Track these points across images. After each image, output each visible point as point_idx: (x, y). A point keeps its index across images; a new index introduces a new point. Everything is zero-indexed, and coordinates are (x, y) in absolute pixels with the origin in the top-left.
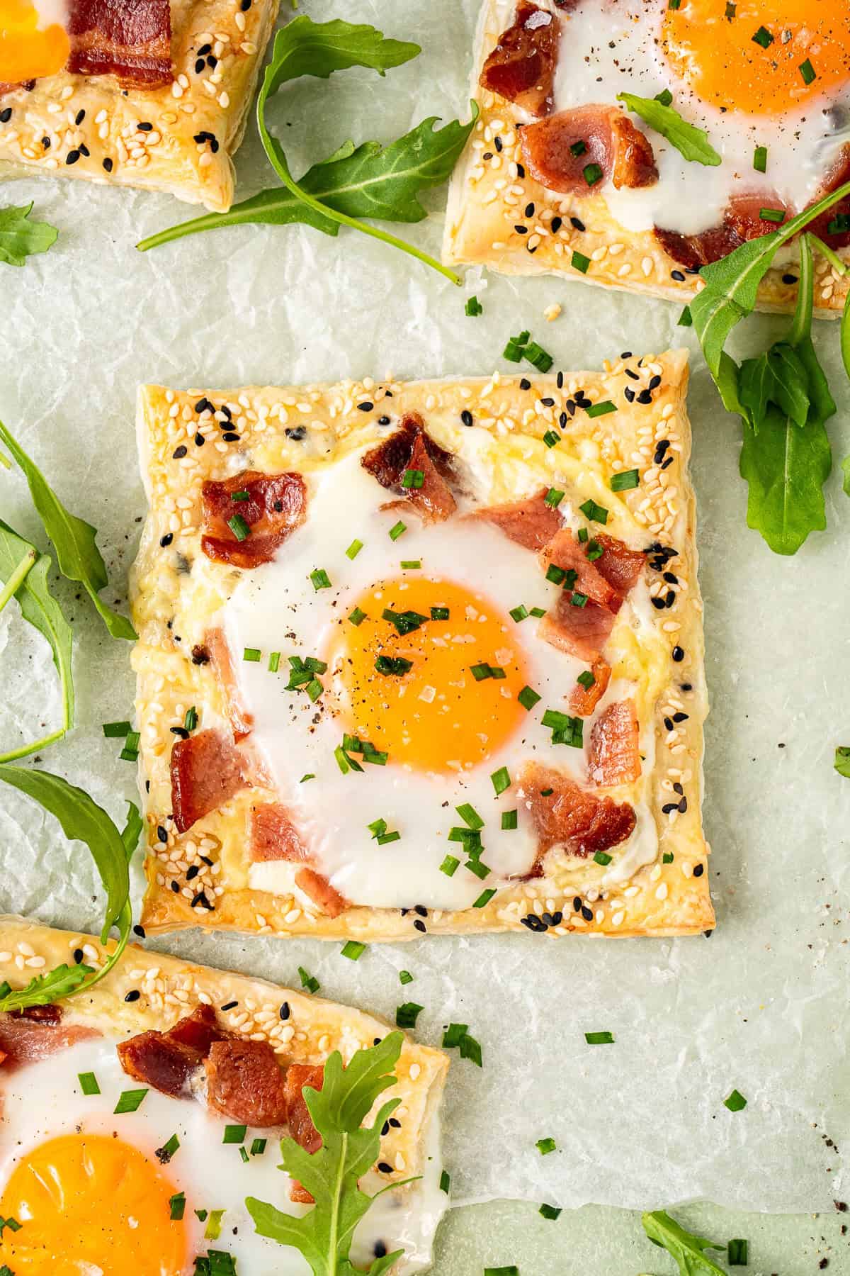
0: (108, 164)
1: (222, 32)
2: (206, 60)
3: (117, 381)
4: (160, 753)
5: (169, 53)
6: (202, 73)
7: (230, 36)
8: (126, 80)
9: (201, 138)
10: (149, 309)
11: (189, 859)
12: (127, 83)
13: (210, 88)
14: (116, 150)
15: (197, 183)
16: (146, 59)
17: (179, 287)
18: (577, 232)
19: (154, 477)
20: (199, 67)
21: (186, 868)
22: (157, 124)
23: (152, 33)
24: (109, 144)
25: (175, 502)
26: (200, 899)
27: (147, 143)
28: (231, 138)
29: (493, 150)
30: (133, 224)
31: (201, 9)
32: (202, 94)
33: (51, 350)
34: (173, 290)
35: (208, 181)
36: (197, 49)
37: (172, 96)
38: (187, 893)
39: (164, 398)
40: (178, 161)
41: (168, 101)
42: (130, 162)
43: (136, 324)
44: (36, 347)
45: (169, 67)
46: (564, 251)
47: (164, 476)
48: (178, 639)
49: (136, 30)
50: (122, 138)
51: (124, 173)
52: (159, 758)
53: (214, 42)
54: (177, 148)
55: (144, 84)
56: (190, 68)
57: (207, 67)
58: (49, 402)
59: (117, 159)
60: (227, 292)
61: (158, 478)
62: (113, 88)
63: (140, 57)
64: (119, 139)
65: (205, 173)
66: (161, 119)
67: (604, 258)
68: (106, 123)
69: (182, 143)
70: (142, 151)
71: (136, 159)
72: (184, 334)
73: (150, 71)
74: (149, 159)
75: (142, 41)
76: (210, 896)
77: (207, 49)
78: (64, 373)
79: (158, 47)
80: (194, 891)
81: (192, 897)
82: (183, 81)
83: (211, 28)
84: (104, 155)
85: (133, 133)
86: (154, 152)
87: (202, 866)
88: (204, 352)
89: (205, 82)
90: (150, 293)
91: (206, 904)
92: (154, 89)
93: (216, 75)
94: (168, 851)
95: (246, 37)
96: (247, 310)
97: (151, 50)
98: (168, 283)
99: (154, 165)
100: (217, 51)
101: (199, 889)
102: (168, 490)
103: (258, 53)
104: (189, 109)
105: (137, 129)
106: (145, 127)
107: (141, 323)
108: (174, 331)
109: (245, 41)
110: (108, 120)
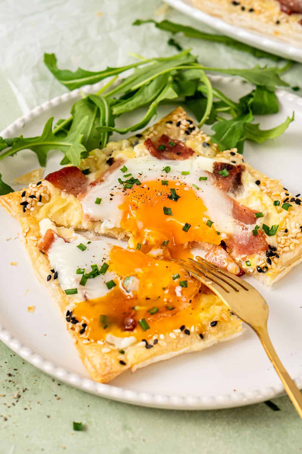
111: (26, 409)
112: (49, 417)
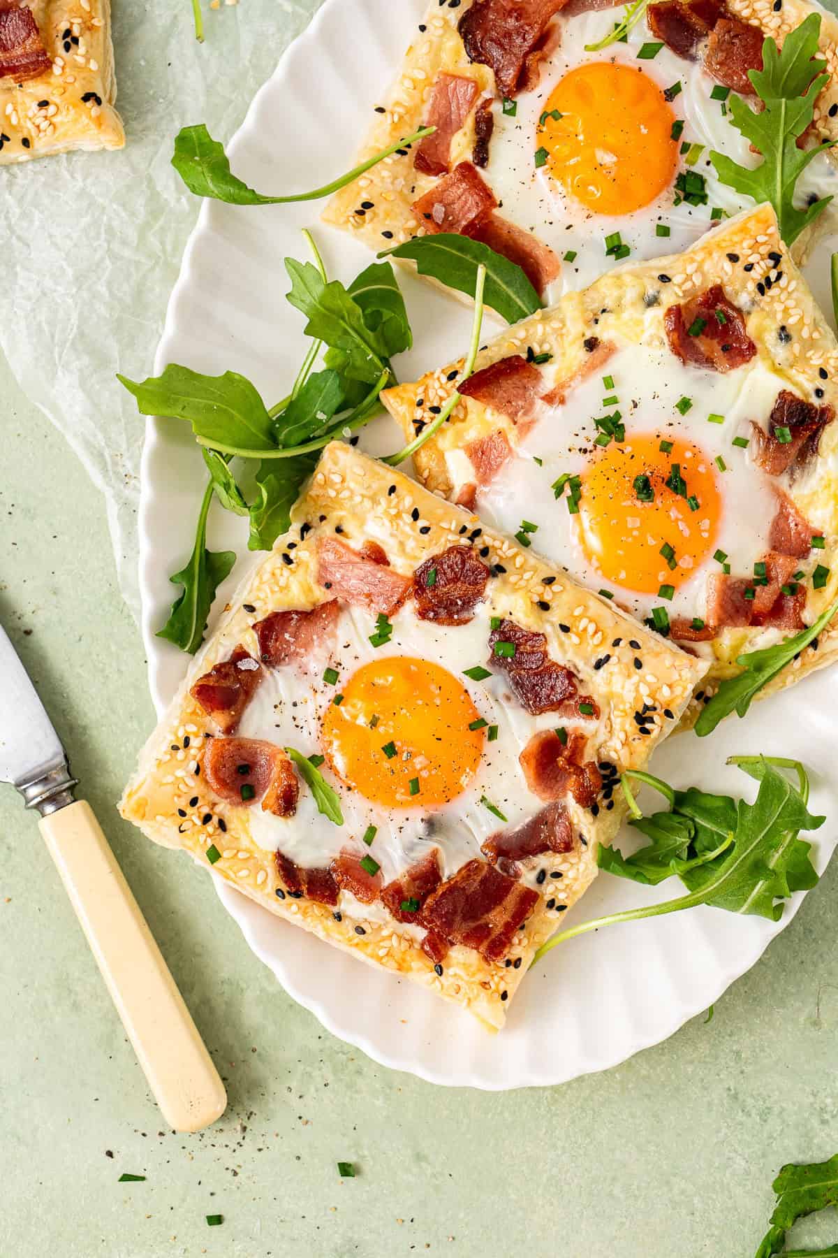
0: (26, 142)
1: (75, 17)
2: (71, 41)
3: (111, 292)
5: (42, 45)
6: (71, 51)
7: (81, 17)
8: (17, 75)
9: (86, 98)
10: (110, 230)
12: (19, 77)
13: (81, 60)
14: (29, 129)
15: (96, 132)
16: (26, 55)
17: (124, 205)
18: (220, 830)
20: (67, 47)
22: (52, 99)
23: (24, 34)
24: (21, 127)
27: (49, 115)
28: (108, 92)
29: (181, 744)
30: (73, 177)
31: (53, 6)
32: (76, 66)
33: (55, 291)
34: (120, 209)
35: (103, 127)
36: (61, 35)
37: (55, 76)
40: (76, 121)
41: (53, 80)
42: (42, 134)
43: (106, 245)
44: (44, 294)
45: (46, 55)
46: (206, 841)
49: (12, 37)
50: (30, 119)
51: (39, 145)
53: (71, 27)
54: (72, 112)
55: (32, 73)
56: (61, 50)
57: (73, 46)
58: (70, 327)
59: (31, 137)
60: (158, 194)
62: (9, 85)
63: (22, 56)
64: (28, 120)
65: (99, 121)
66: (53, 94)
67: (232, 858)
68: (14, 112)
69: (75, 106)
70: (47, 123)
71: (45, 131)
72: (142, 236)
73: (32, 63)
74: (55, 128)
75: (19, 44)
77: (68, 33)
78: (70, 301)
79: (32, 44)
82: (59, 61)
83: (66, 16)
84: (21, 136)
85: (36, 112)
86: (56, 120)
88: (163, 243)
89: (75, 57)
90: (105, 218)
92: (40, 75)
93: (82, 49)
95: (93, 14)
96: (178, 200)
97: (28, 47)
98: (115, 206)
99: (61, 130)
100: (76, 31)
103: (106, 24)
104: (70, 80)
105: (38, 108)
106: (44, 104)
107: (109, 242)
108: (133, 235)
109: (93, 18)
110: (15, 110)
111: (260, 1150)
112: (298, 1158)
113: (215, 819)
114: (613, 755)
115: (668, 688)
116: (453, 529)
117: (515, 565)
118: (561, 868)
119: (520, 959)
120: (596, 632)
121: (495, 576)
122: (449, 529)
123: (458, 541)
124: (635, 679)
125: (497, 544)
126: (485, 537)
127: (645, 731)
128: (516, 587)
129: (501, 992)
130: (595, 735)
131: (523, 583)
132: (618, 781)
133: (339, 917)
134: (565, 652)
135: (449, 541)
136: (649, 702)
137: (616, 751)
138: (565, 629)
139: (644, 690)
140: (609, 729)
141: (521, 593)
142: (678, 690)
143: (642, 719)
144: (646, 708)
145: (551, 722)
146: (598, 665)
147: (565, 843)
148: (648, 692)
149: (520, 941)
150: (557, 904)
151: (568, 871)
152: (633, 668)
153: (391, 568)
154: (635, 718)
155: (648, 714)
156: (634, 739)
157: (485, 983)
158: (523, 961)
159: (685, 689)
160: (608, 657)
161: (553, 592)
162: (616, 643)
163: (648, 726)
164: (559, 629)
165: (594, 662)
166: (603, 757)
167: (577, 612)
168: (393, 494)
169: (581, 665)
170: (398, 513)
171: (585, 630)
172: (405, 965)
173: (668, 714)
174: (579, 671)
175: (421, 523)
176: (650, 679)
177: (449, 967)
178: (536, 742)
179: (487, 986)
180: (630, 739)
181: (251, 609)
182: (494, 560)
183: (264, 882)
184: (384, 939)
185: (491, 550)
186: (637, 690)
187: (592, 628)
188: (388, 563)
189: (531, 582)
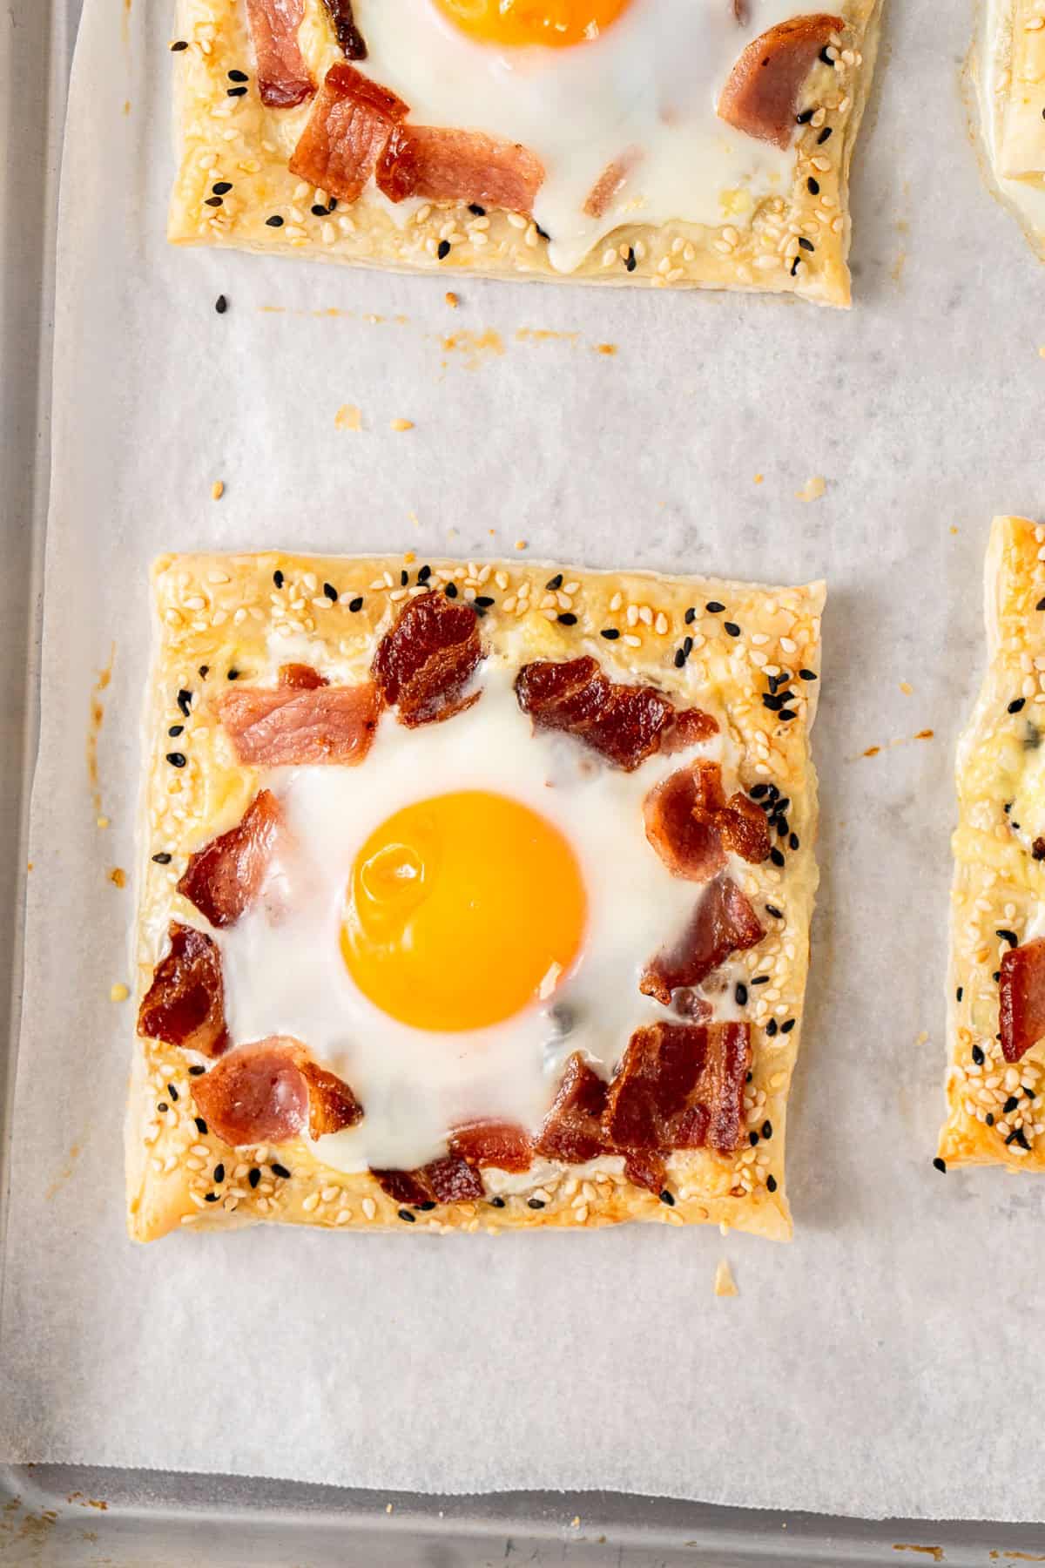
4: (983, 960)
11: (1008, 1089)
18: (281, 1179)
19: (1008, 629)
21: (1004, 1099)
25: (1033, 661)
26: (1018, 1136)
29: (168, 1099)
38: (1002, 1128)
39: (1033, 537)
46: (269, 1205)
47: (1021, 630)
48: (1016, 826)
52: (981, 966)
61: (1013, 631)
67: (318, 1205)
76: (1029, 1135)
80: (1012, 1127)
81: (1007, 1133)
87: (1022, 1098)
91: (1023, 1142)
94: (983, 1077)
101: (1018, 1125)
102: (1024, 645)
113: (266, 1172)
114: (761, 769)
115: (788, 641)
116: (390, 584)
117: (498, 587)
118: (764, 967)
119: (767, 1124)
120: (655, 618)
121: (482, 614)
122: (386, 588)
123: (407, 595)
124: (739, 650)
125: (459, 573)
126: (438, 573)
127: (787, 715)
128: (518, 613)
129: (764, 1182)
130: (725, 757)
131: (522, 605)
132: (785, 802)
133: (499, 1203)
134: (627, 666)
135: (397, 601)
136: (774, 672)
137: (763, 762)
138: (612, 634)
139: (759, 659)
140: (738, 739)
141: (530, 617)
142: (803, 636)
143: (776, 699)
144: (774, 682)
145: (658, 770)
146: (680, 660)
147: (750, 929)
148: (766, 660)
149: (754, 1099)
150: (780, 1023)
151: (774, 966)
152: (729, 638)
153: (334, 685)
154: (766, 704)
155: (781, 689)
156: (779, 734)
157: (735, 1189)
158: (772, 1124)
159: (811, 631)
160: (689, 642)
161: (568, 595)
162: (690, 617)
163: (788, 705)
164: (603, 638)
165: (672, 658)
166: (749, 781)
167: (615, 604)
168: (283, 583)
169: (656, 671)
170: (306, 602)
171: (639, 621)
172: (619, 1214)
173: (806, 675)
174: (659, 683)
175: (345, 599)
176: (758, 639)
177: (676, 1188)
178: (653, 807)
179: (740, 1192)
180: (774, 735)
181: (164, 859)
182: (469, 595)
183: (378, 1211)
184: (572, 1198)
185: (457, 585)
186: (749, 663)
187: (646, 615)
188: (326, 682)
189: (532, 596)
